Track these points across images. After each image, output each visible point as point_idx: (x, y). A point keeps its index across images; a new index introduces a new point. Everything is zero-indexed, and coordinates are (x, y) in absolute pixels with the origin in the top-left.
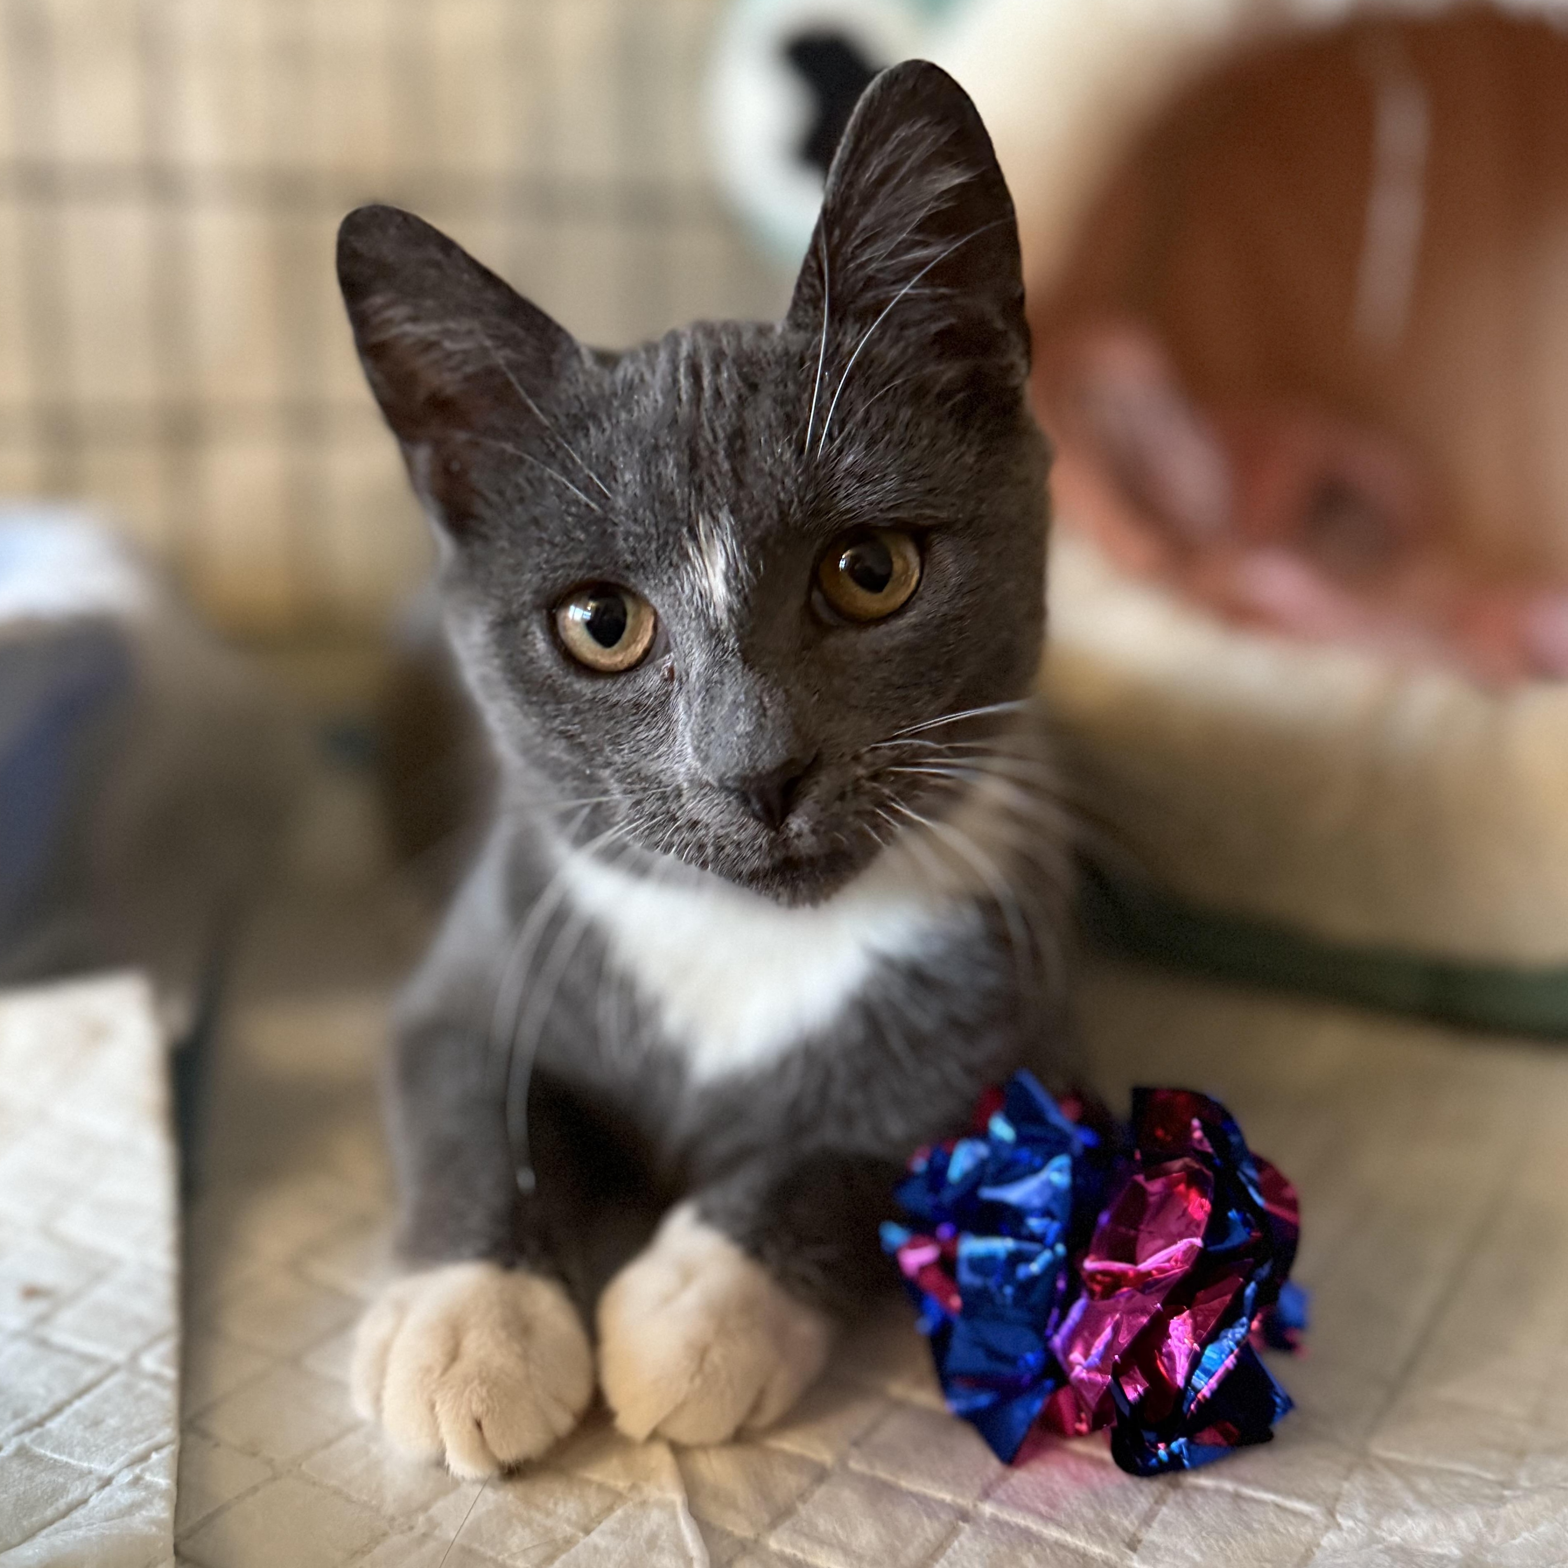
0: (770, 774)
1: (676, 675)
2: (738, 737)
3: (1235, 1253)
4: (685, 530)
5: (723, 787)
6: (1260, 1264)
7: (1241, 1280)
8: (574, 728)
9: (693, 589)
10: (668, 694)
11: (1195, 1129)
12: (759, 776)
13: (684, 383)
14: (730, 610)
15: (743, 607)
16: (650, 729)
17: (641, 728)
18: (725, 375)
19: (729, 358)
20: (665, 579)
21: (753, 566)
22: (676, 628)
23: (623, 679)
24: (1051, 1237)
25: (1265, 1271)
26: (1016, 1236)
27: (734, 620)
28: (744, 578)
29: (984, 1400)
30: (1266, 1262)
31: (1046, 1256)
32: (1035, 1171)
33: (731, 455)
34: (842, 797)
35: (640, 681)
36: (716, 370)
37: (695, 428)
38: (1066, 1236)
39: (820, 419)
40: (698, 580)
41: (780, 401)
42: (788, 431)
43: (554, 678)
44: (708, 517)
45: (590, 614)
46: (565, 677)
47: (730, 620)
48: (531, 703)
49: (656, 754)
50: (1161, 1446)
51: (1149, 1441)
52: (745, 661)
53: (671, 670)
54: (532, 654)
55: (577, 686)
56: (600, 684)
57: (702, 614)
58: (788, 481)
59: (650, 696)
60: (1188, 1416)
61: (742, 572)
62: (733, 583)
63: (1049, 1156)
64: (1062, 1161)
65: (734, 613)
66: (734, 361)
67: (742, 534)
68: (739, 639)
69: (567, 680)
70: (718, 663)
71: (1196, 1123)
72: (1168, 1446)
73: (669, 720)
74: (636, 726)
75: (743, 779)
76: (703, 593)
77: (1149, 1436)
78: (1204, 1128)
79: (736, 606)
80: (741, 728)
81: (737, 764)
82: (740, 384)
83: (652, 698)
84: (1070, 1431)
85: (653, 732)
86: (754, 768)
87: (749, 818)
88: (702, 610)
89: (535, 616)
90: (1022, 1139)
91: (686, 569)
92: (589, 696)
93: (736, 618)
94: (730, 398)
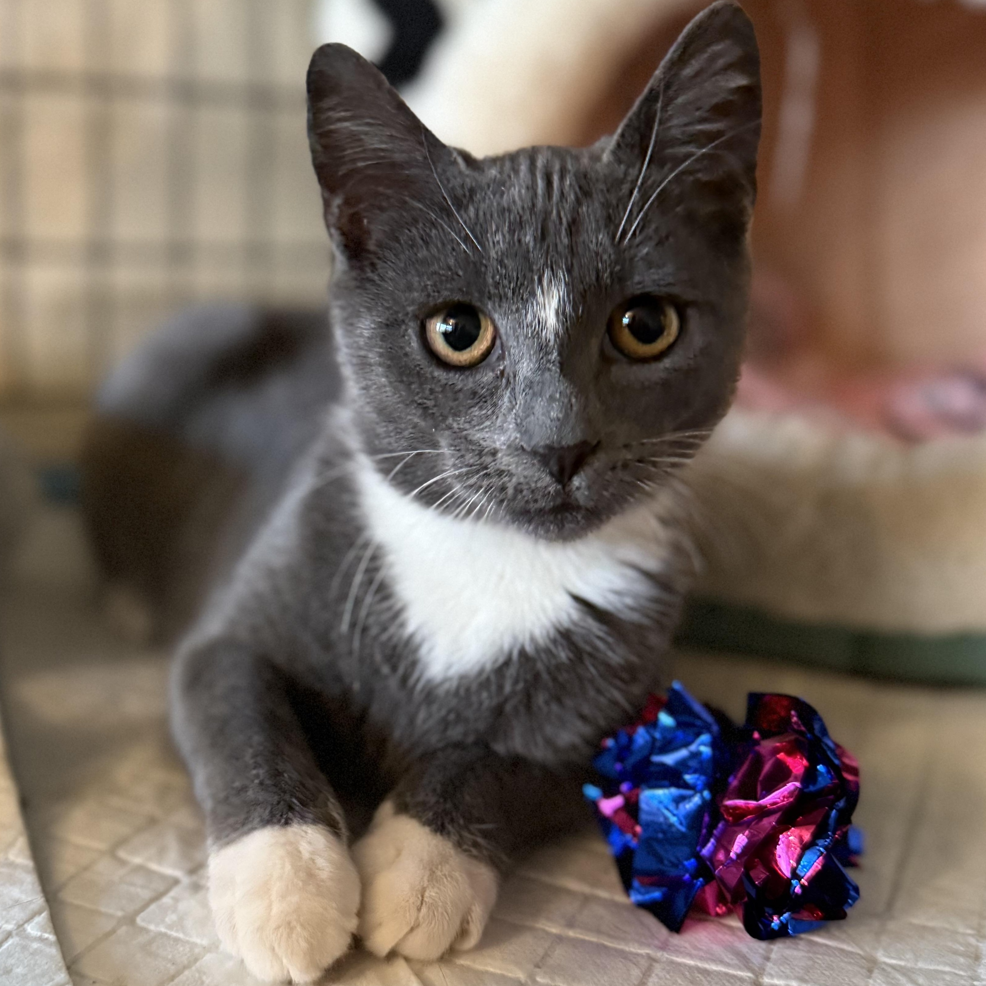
0: (569, 448)
1: (506, 375)
2: (552, 421)
3: (821, 792)
4: (536, 278)
5: (534, 453)
6: (838, 800)
7: (827, 808)
8: (430, 403)
9: (535, 317)
10: (497, 388)
11: (794, 716)
12: (562, 448)
13: (540, 184)
14: (557, 334)
15: (564, 333)
16: (481, 408)
17: (476, 409)
18: (568, 182)
19: (572, 173)
20: (514, 308)
21: (575, 308)
22: (512, 343)
23: (467, 373)
24: (699, 787)
25: (841, 804)
26: (678, 786)
27: (557, 340)
28: (568, 315)
29: (656, 894)
30: (842, 798)
31: (697, 800)
32: (686, 745)
33: (570, 233)
34: (613, 468)
35: (478, 377)
36: (562, 178)
37: (547, 214)
38: (710, 786)
39: (630, 222)
40: (539, 311)
41: (606, 205)
42: (606, 226)
43: (421, 367)
44: (550, 273)
45: (451, 327)
46: (429, 367)
47: (555, 340)
48: (402, 381)
49: (482, 427)
50: (775, 918)
51: (768, 913)
52: (561, 370)
53: (502, 372)
54: (408, 349)
55: (436, 374)
56: (451, 375)
57: (537, 335)
58: (605, 257)
59: (483, 388)
60: (793, 896)
61: (567, 310)
62: (561, 317)
63: (698, 735)
64: (705, 737)
65: (558, 337)
66: (575, 175)
67: (570, 287)
68: (560, 354)
69: (431, 369)
70: (541, 369)
71: (793, 712)
72: (779, 918)
73: (495, 405)
74: (472, 407)
75: (550, 448)
76: (541, 320)
77: (768, 910)
78: (799, 717)
79: (561, 332)
80: (553, 414)
81: (549, 438)
82: (577, 189)
83: (485, 390)
84: (713, 912)
85: (484, 412)
86: (560, 442)
87: (546, 475)
88: (538, 333)
89: (412, 324)
90: (680, 724)
91: (532, 304)
92: (443, 382)
93: (559, 340)
94: (572, 197)
